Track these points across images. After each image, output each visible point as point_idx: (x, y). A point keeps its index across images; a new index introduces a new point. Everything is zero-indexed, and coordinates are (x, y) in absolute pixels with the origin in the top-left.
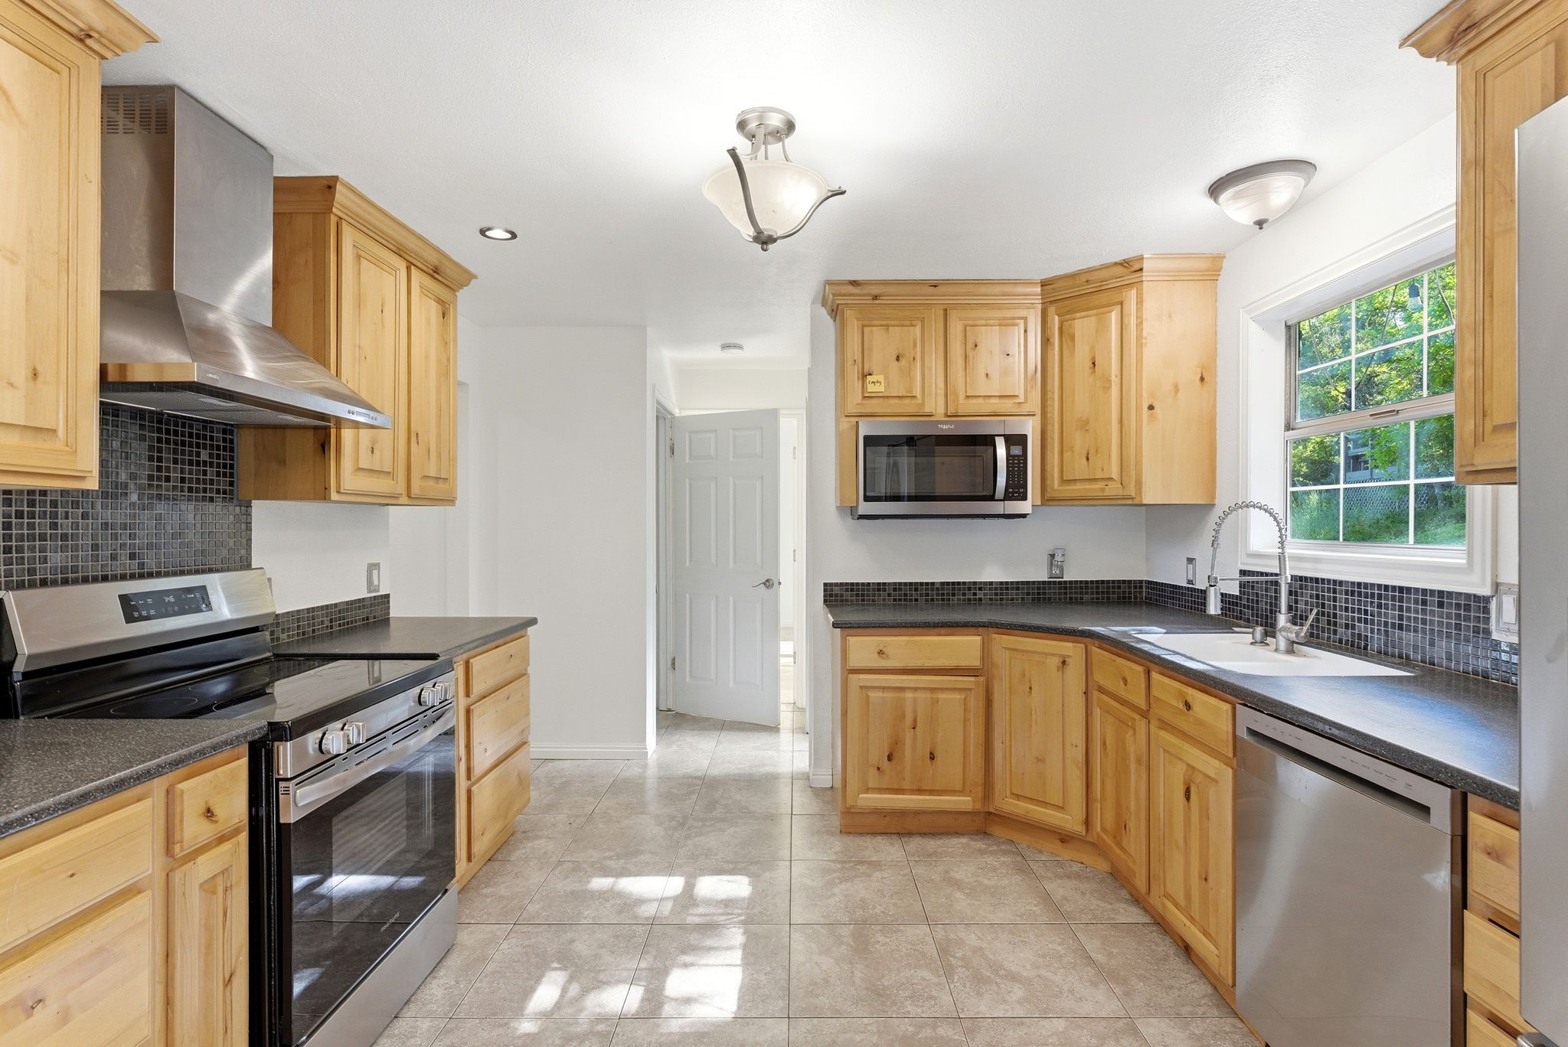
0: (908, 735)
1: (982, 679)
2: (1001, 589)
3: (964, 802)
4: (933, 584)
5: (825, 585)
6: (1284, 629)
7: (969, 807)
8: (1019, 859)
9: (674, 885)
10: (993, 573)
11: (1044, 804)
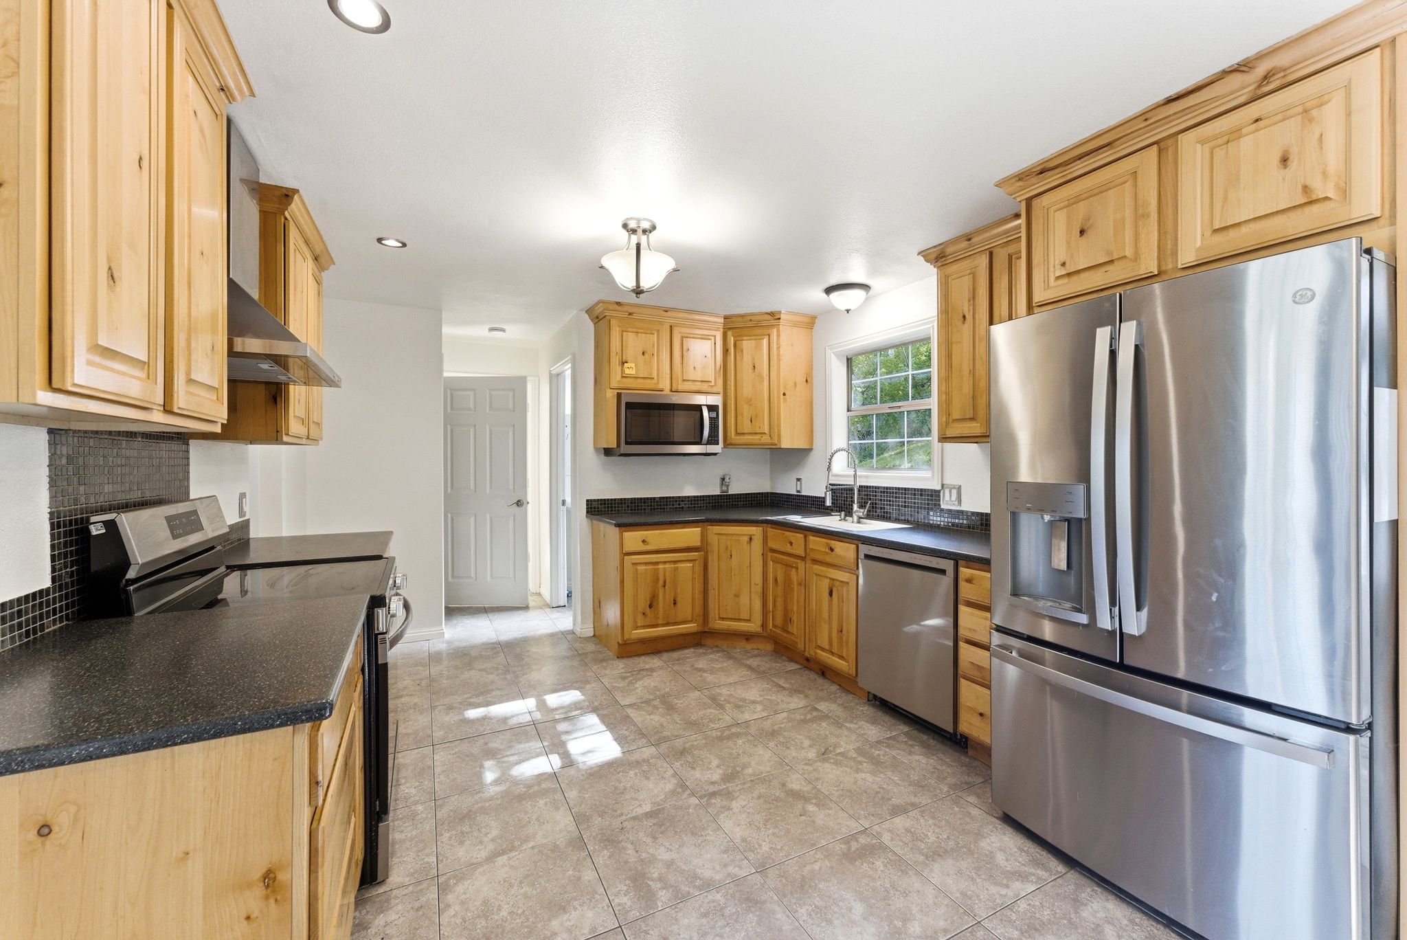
0: (661, 591)
1: (702, 553)
2: (694, 501)
3: (691, 627)
4: (654, 498)
5: (587, 501)
6: (857, 511)
7: (695, 630)
8: (726, 653)
9: (531, 703)
10: (690, 491)
11: (739, 620)
